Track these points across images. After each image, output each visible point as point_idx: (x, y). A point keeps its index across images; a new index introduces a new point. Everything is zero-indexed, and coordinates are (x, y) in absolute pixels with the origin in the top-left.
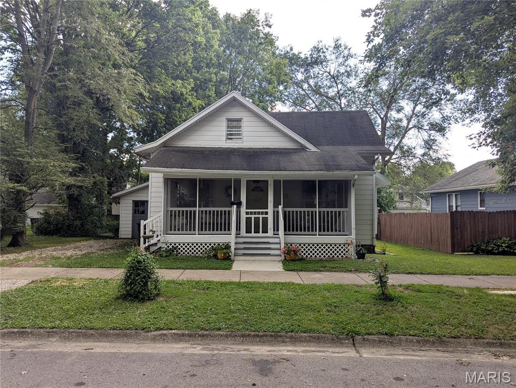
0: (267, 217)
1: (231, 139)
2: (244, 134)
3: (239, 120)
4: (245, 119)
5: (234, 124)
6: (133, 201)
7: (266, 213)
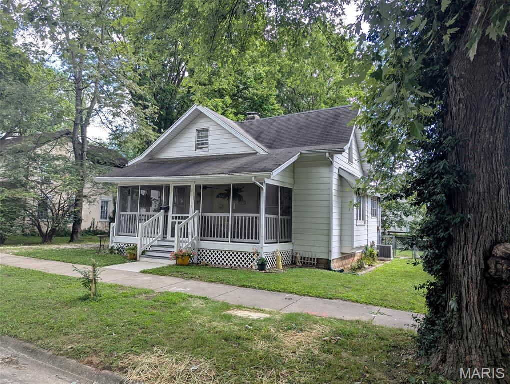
1: (202, 148)
2: (210, 143)
3: (207, 130)
4: (210, 129)
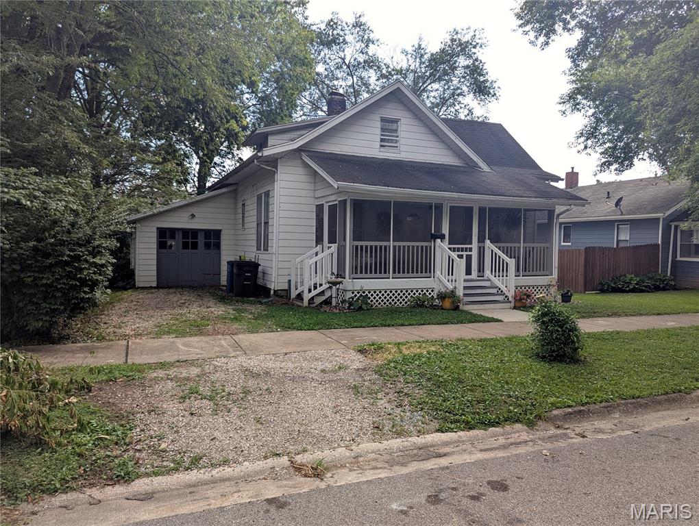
0: (471, 255)
1: (386, 146)
2: (402, 141)
3: (396, 121)
4: (403, 121)
5: (388, 126)
6: (158, 228)
7: (471, 250)
